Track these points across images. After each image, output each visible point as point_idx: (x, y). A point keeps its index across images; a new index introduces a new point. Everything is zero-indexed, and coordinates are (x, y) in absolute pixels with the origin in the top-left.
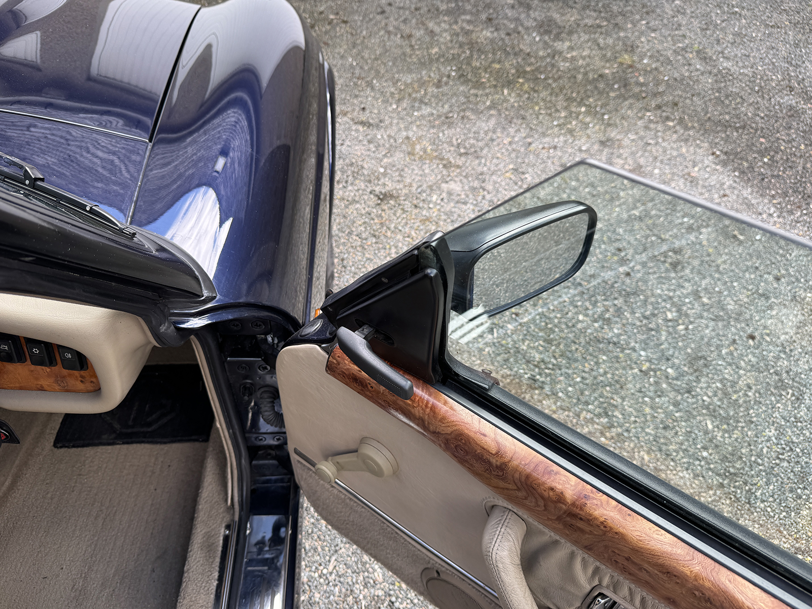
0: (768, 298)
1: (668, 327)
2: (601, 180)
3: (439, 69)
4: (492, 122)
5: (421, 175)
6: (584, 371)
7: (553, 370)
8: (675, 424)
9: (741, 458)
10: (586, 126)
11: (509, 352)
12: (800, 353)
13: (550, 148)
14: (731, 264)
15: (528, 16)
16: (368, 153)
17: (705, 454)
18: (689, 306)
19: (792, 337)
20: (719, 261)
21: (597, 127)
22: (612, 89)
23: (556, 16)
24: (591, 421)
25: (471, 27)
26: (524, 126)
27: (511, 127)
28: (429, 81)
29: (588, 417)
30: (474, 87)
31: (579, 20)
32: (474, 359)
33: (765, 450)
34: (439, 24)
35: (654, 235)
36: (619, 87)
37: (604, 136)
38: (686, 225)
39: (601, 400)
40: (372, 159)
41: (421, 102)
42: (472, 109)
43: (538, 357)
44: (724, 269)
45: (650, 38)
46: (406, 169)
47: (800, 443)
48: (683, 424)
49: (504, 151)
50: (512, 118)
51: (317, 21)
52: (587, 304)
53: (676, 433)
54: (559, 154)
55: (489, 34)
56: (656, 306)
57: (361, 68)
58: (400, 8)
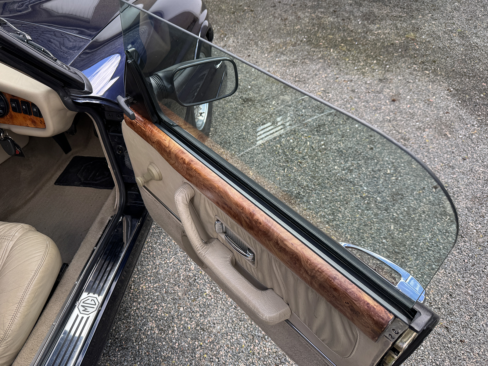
0: (453, 168)
1: (385, 177)
2: (373, 99)
3: (297, 37)
4: (320, 65)
5: (270, 91)
6: (328, 193)
7: (311, 191)
8: (372, 224)
9: (405, 245)
10: (374, 70)
11: (290, 180)
12: (463, 198)
13: (348, 81)
14: (437, 149)
15: (359, 10)
16: (245, 78)
17: (384, 241)
18: (403, 168)
19: (461, 190)
20: (430, 147)
21: (380, 71)
22: (397, 52)
23: (376, 10)
24: (324, 217)
25: (323, 16)
26: (337, 69)
27: (329, 69)
28: (290, 43)
29: (323, 214)
30: (314, 47)
31: (389, 13)
32: (270, 181)
33: (421, 244)
34: (304, 13)
35: (395, 130)
36: (402, 51)
37: (383, 76)
38: (417, 127)
39: (333, 207)
40: (246, 81)
41: (282, 53)
42: (310, 58)
43: (305, 184)
44: (432, 151)
45: (431, 24)
46: (263, 87)
47: (444, 243)
48: (377, 225)
49: (321, 81)
50: (331, 64)
51: (237, 10)
52: (342, 161)
53: (371, 229)
54: (353, 84)
55: (331, 19)
56: (383, 166)
57: (254, 35)
58: (285, 4)
